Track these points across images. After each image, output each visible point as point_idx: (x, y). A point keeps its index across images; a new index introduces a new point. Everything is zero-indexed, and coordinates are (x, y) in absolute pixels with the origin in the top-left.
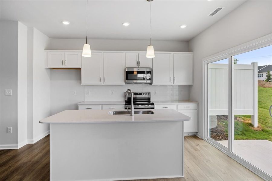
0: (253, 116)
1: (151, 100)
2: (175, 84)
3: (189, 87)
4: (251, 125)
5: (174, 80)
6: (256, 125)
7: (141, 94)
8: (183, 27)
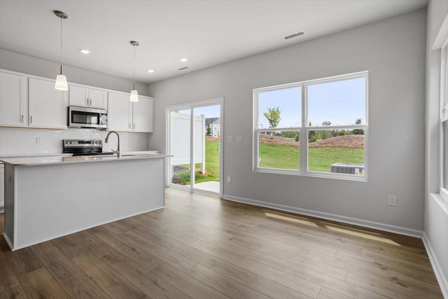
0: (202, 164)
1: (103, 151)
2: (135, 130)
3: (148, 135)
4: (201, 173)
5: (134, 127)
6: (204, 172)
7: (89, 142)
8: (151, 71)
